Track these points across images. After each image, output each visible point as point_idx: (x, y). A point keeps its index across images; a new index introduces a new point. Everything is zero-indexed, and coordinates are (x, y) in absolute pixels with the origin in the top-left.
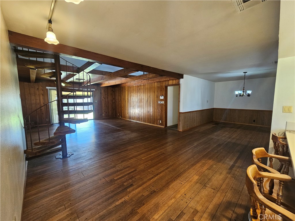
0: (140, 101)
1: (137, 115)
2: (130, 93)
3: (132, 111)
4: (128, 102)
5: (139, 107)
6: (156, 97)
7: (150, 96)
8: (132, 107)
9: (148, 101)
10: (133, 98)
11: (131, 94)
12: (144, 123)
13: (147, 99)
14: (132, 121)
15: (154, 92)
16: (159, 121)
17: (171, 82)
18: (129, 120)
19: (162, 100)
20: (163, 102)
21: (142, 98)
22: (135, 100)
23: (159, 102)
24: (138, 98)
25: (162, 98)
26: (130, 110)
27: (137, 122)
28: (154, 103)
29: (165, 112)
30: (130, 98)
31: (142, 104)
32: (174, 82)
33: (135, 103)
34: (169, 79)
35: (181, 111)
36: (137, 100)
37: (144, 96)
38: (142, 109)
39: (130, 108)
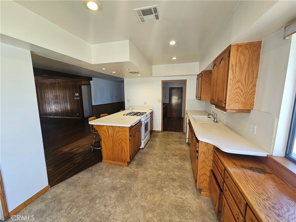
0: (56, 97)
1: (54, 111)
2: (43, 90)
3: (47, 108)
4: (41, 99)
5: (55, 103)
6: (71, 94)
7: (66, 93)
8: (47, 104)
9: (65, 97)
10: (47, 95)
11: (45, 91)
12: (62, 117)
13: (63, 95)
14: (49, 117)
15: (70, 90)
16: (77, 114)
17: (83, 82)
18: (45, 116)
19: (77, 96)
20: (79, 98)
21: (58, 95)
22: (50, 97)
23: (75, 98)
24: (54, 94)
25: (77, 95)
26: (45, 107)
27: (55, 117)
28: (70, 100)
29: (81, 106)
30: (43, 95)
31: (59, 100)
32: (86, 82)
33: (50, 99)
34: (81, 80)
35: (93, 104)
36: (52, 97)
37: (60, 93)
38: (59, 105)
39: (45, 105)
